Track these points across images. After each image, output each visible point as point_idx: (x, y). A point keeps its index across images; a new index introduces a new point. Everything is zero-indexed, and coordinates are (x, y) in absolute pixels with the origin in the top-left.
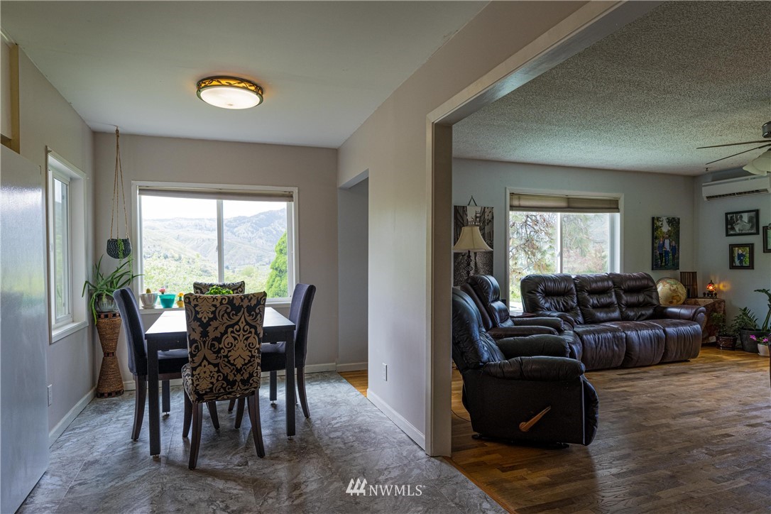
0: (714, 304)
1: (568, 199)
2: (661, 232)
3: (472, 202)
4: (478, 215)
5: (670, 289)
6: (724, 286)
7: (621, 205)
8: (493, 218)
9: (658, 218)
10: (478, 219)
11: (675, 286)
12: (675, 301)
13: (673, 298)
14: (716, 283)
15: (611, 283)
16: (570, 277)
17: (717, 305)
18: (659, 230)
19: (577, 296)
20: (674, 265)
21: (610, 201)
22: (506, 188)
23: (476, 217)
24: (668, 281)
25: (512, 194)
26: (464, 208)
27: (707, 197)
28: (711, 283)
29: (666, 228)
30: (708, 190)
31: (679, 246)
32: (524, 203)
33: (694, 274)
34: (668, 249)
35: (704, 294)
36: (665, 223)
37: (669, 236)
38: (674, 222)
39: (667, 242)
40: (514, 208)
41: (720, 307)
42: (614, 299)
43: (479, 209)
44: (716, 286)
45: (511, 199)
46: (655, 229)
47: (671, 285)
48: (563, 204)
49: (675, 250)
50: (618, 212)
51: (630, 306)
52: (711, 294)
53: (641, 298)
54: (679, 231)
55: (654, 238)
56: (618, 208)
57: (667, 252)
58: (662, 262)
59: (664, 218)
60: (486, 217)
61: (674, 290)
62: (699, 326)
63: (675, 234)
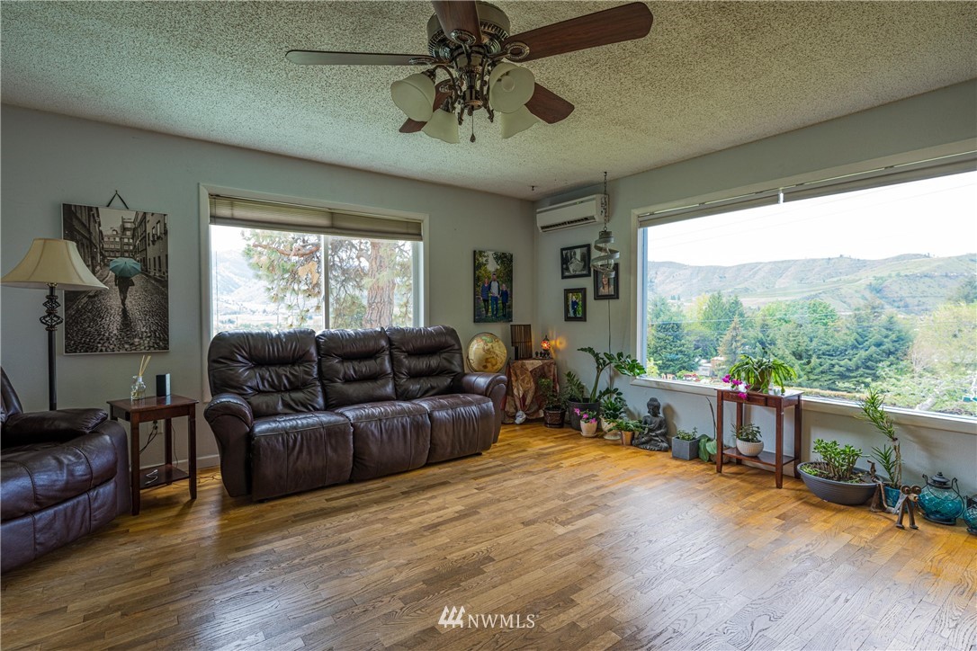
0: (542, 368)
1: (332, 215)
2: (486, 271)
3: (117, 201)
4: (128, 225)
5: (484, 349)
6: (561, 343)
7: (425, 231)
8: (166, 233)
9: (481, 252)
10: (128, 233)
11: (490, 345)
12: (489, 365)
13: (487, 360)
14: (552, 339)
15: (383, 343)
16: (313, 332)
17: (546, 367)
18: (483, 268)
19: (319, 364)
20: (504, 316)
21: (407, 223)
22: (198, 184)
23: (124, 229)
24: (484, 338)
25: (215, 197)
26: (92, 212)
27: (543, 228)
28: (546, 339)
29: (492, 266)
30: (544, 218)
31: (511, 291)
32: (240, 213)
33: (527, 328)
34: (497, 295)
35: (537, 354)
36: (491, 259)
37: (498, 277)
38: (505, 260)
39: (495, 286)
40: (217, 220)
41: (550, 371)
42: (387, 366)
43: (130, 216)
44: (553, 343)
45: (213, 205)
46: (477, 266)
47: (486, 343)
48: (324, 221)
49: (506, 296)
50: (421, 240)
51: (415, 375)
52: (546, 353)
53: (434, 362)
54: (511, 271)
55: (477, 279)
56: (420, 235)
57: (496, 299)
58: (487, 311)
59: (490, 253)
60: (149, 230)
61: (488, 350)
62: (491, 404)
63: (507, 273)
